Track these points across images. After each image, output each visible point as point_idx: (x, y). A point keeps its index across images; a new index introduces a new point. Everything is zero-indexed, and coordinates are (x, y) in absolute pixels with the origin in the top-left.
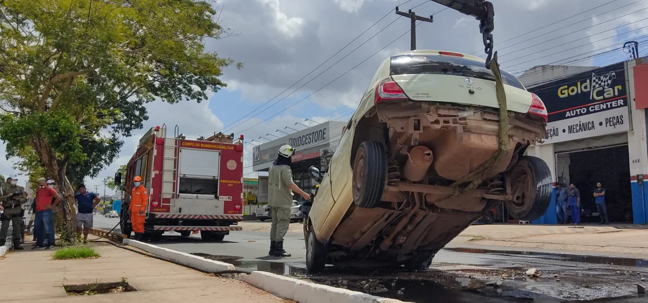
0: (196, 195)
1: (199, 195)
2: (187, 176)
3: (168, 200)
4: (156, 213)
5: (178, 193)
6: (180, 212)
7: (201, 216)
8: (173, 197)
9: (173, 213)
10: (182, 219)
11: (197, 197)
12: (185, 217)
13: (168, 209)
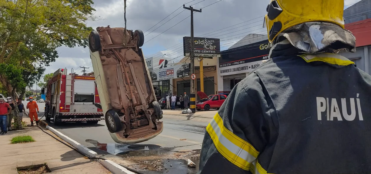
0: (83, 103)
1: (84, 103)
2: (78, 94)
3: (68, 106)
4: (62, 113)
5: (74, 102)
6: (75, 111)
7: (85, 113)
8: (71, 104)
9: (71, 112)
10: (76, 115)
11: (84, 104)
12: (78, 114)
13: (68, 110)
